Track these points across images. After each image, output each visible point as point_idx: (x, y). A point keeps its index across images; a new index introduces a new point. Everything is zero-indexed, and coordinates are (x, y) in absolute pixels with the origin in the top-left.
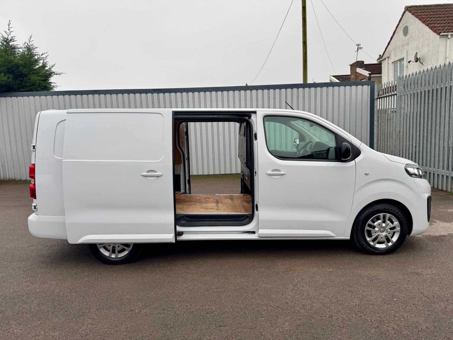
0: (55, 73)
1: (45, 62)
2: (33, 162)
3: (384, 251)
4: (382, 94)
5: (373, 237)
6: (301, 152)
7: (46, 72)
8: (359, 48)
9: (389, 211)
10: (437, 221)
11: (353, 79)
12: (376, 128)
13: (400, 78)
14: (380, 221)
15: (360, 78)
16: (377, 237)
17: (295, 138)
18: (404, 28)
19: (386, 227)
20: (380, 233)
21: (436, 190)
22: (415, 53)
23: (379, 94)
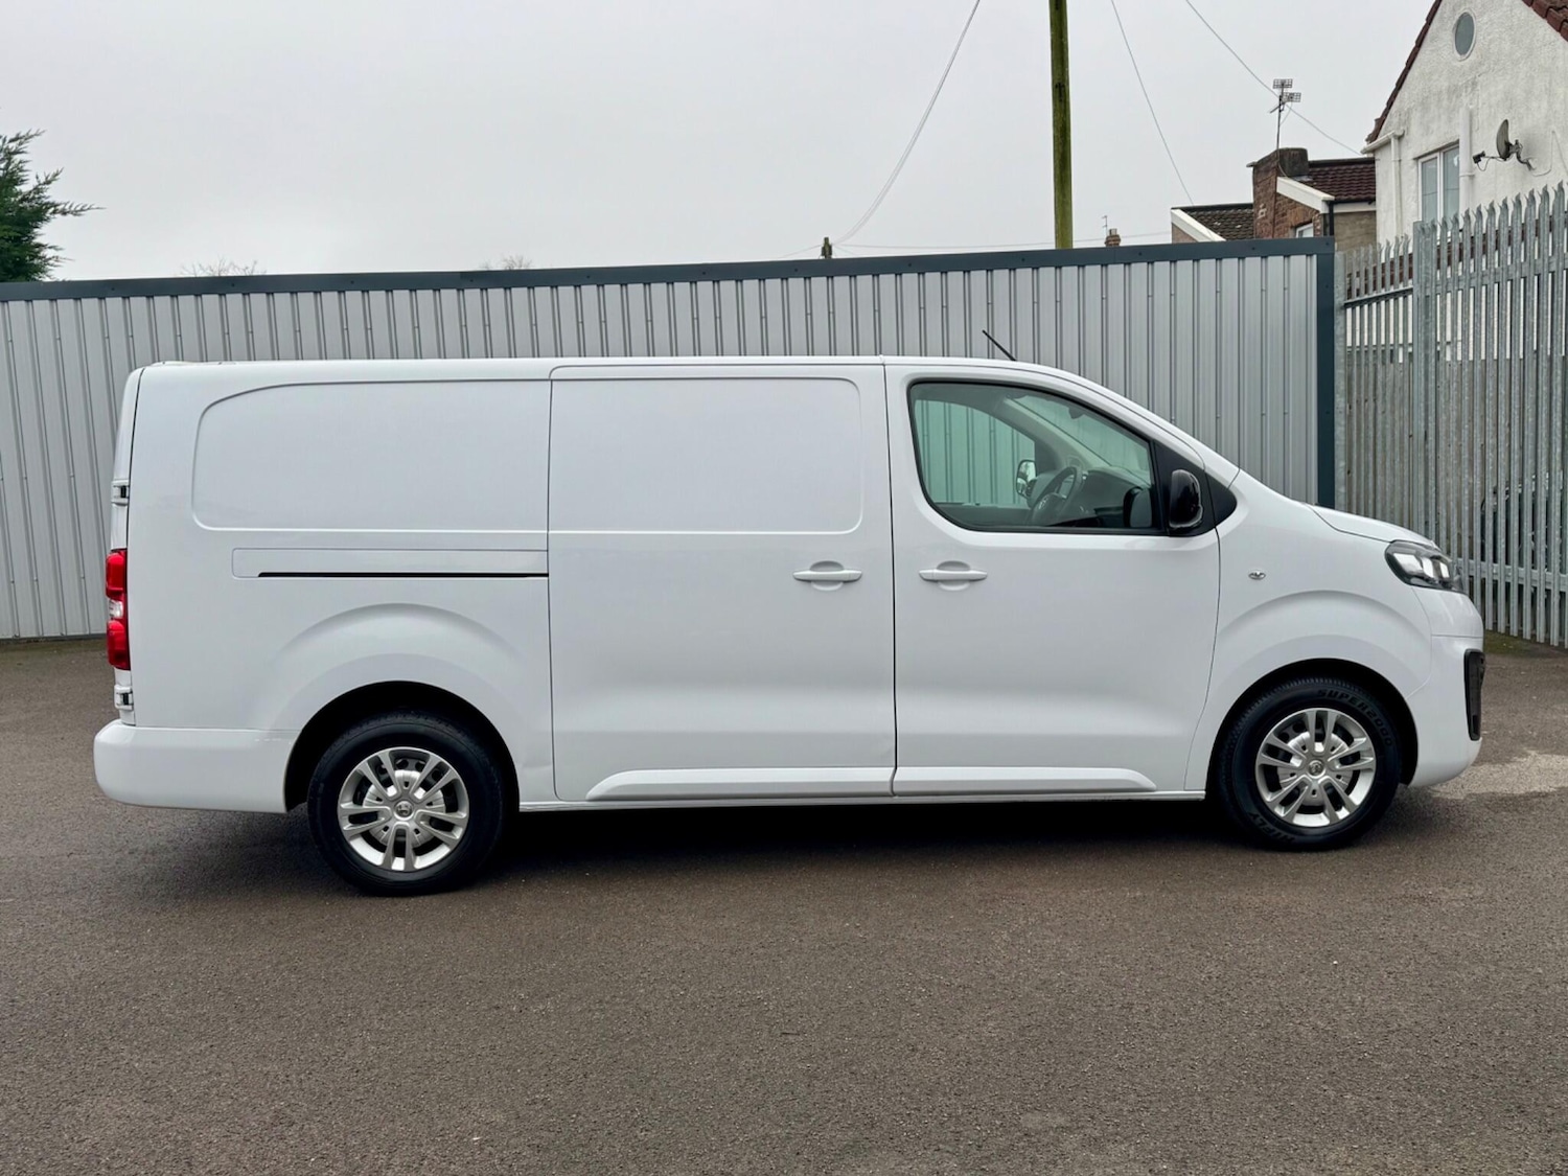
0: (60, 208)
1: (16, 162)
2: (117, 542)
3: (1321, 838)
4: (1363, 291)
5: (1285, 789)
6: (1040, 506)
7: (22, 201)
8: (1286, 95)
9: (1336, 699)
10: (1529, 752)
11: (1266, 224)
12: (1343, 423)
13: (1423, 229)
14: (1305, 735)
15: (1291, 219)
16: (1297, 791)
17: (1021, 460)
18: (1459, 22)
19: (1326, 754)
20: (1310, 777)
21: (1556, 652)
22: (1500, 122)
23: (1350, 290)
